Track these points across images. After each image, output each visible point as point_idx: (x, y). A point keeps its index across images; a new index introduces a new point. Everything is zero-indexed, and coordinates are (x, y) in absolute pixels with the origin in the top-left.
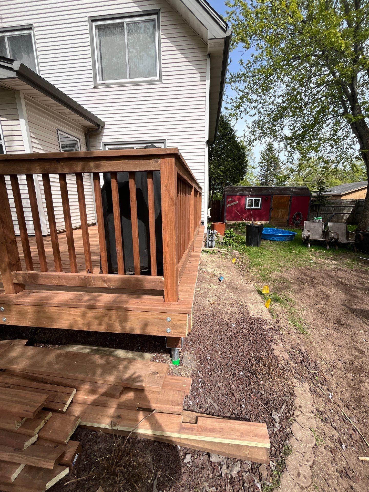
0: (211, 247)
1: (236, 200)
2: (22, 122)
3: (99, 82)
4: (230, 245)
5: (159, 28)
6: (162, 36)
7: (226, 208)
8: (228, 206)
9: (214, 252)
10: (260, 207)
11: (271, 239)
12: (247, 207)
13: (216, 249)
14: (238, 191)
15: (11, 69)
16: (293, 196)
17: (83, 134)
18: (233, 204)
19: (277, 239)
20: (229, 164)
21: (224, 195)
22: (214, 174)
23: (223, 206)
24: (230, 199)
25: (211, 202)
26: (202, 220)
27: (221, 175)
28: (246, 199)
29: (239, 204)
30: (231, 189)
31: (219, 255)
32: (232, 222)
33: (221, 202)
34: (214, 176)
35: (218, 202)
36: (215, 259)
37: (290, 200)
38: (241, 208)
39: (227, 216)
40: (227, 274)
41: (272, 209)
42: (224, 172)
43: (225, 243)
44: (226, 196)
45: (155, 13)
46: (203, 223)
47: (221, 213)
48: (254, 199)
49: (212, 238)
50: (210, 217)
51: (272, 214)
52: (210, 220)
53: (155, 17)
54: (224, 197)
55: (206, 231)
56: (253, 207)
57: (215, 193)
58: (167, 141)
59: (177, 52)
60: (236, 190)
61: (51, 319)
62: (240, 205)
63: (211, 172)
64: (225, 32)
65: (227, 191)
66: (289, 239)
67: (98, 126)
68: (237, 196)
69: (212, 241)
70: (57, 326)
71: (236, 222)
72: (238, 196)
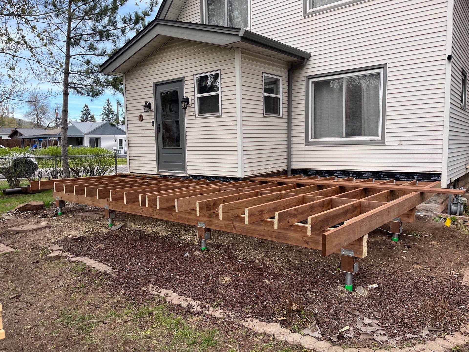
0: (455, 214)
3: (309, 11)
15: (238, 35)
17: (286, 71)
58: (388, 66)
67: (303, 59)
69: (457, 205)
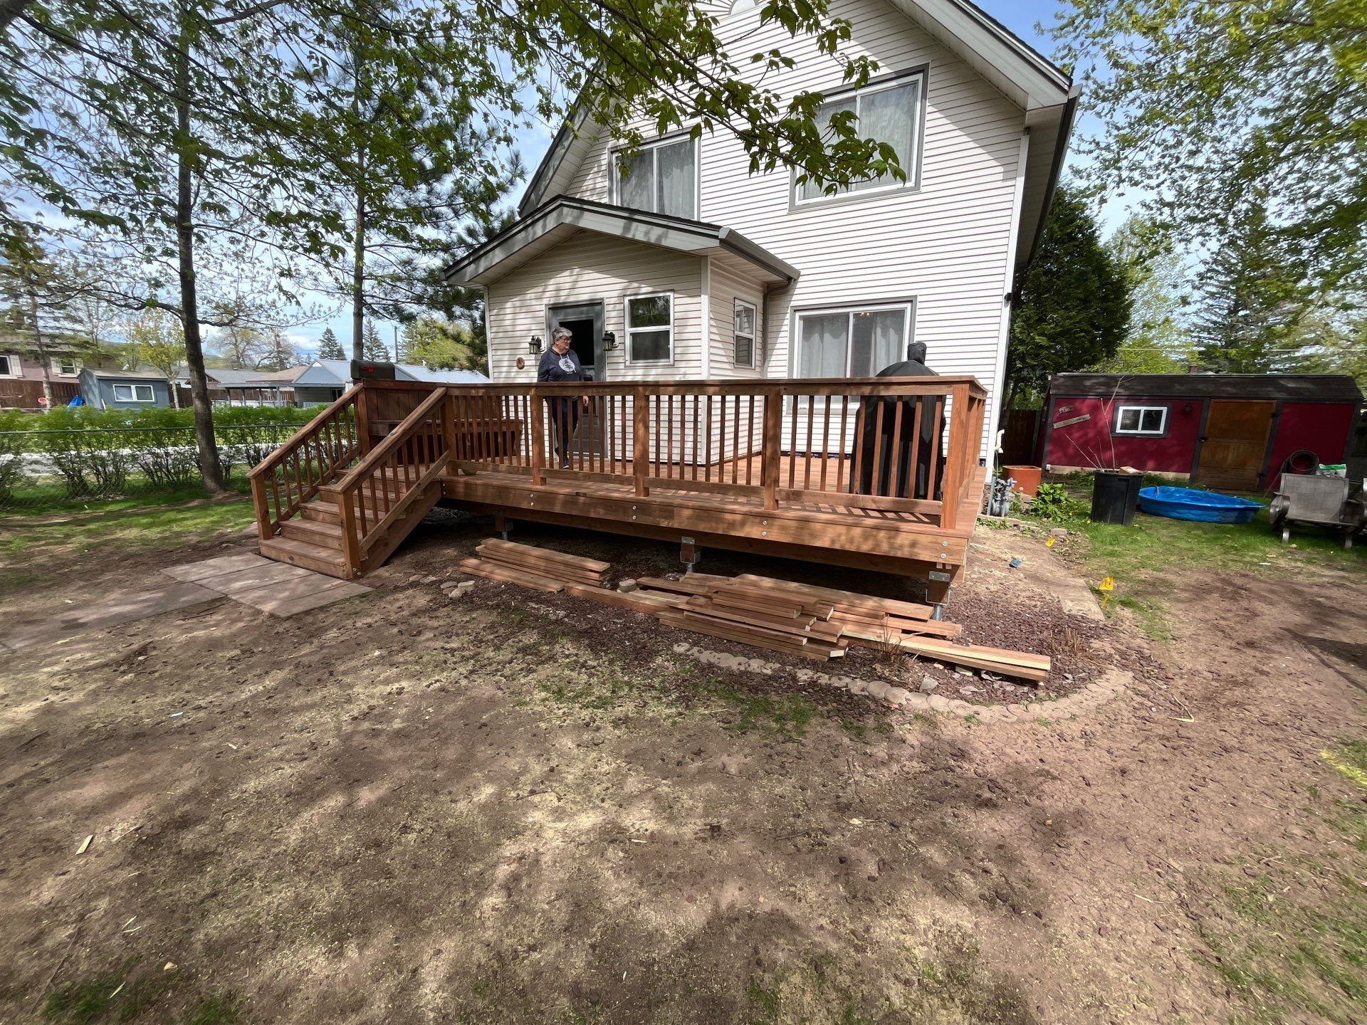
0: (999, 515)
1: (1085, 410)
2: (705, 299)
3: (798, 203)
4: (1048, 516)
5: (924, 96)
6: (929, 109)
7: (1049, 431)
8: (1056, 426)
9: (1004, 525)
10: (1161, 431)
11: (1175, 514)
12: (1118, 430)
13: (1010, 521)
14: (1091, 388)
15: (716, 237)
16: (1285, 403)
18: (1074, 420)
19: (1191, 516)
20: (1070, 318)
21: (1048, 396)
22: (1022, 342)
23: (1043, 427)
24: (1063, 409)
25: (1008, 414)
26: (982, 455)
27: (1042, 347)
28: (1115, 410)
29: (1094, 422)
30: (1069, 383)
31: (1017, 532)
32: (1067, 470)
33: (1038, 418)
34: (1021, 348)
35: (1030, 416)
36: (1005, 537)
37: (1274, 415)
38: (1100, 433)
39: (1051, 452)
40: (1029, 560)
41: (1206, 439)
42: (1052, 338)
43: (1035, 510)
44: (1053, 400)
45: (922, 70)
46: (982, 461)
47: (1034, 446)
48: (1143, 409)
49: (1003, 495)
50: (1001, 451)
51: (1205, 453)
52: (1000, 459)
53: (920, 77)
54: (1047, 400)
55: (989, 478)
56: (1140, 431)
57: (1023, 391)
58: (919, 299)
59: (958, 133)
60: (1088, 383)
61: (814, 536)
62: (1096, 424)
63: (1015, 337)
64: (1066, 92)
65: (1057, 387)
66: (1232, 519)
67: (790, 279)
68: (1088, 402)
69: (1002, 502)
70: (818, 544)
71: (1078, 469)
72: (1091, 400)
